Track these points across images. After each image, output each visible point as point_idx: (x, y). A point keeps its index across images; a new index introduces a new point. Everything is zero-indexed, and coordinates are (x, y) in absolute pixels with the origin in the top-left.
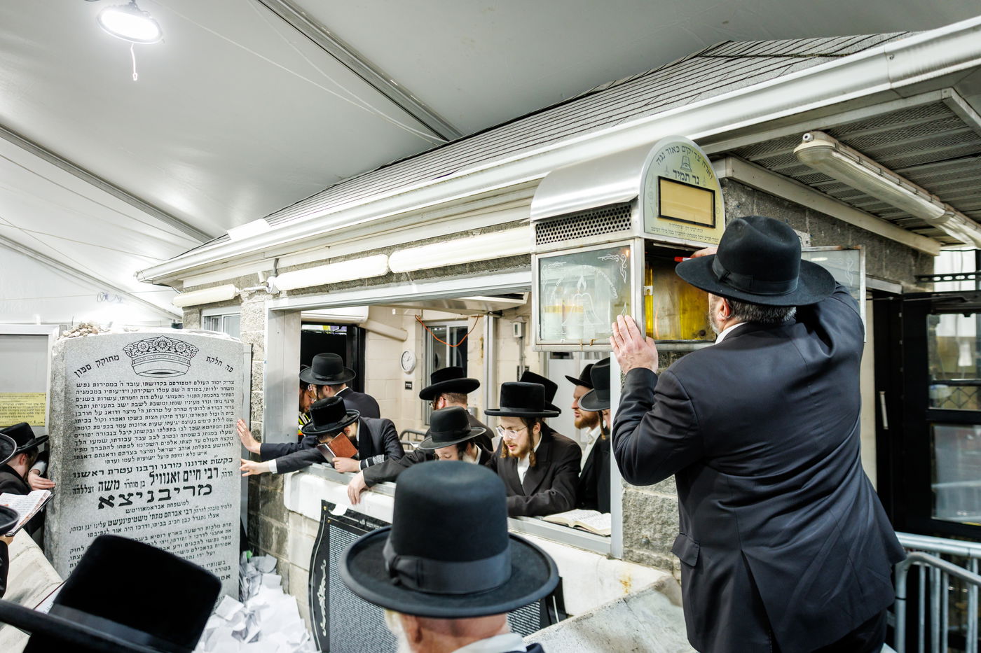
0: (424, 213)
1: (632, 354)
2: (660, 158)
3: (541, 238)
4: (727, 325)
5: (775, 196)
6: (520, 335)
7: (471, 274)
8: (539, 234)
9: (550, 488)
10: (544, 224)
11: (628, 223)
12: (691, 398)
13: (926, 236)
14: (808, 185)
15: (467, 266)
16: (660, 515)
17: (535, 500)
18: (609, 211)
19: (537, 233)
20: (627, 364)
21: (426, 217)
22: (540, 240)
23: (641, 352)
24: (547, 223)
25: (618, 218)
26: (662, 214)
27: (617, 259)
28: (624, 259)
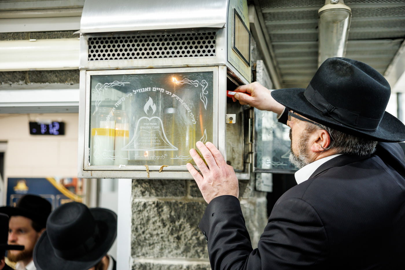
1: (220, 182)
4: (320, 156)
8: (92, 48)
10: (99, 39)
12: (324, 224)
18: (189, 35)
19: (90, 47)
20: (214, 191)
22: (94, 56)
23: (228, 179)
26: (235, 46)
27: (196, 85)
28: (205, 85)
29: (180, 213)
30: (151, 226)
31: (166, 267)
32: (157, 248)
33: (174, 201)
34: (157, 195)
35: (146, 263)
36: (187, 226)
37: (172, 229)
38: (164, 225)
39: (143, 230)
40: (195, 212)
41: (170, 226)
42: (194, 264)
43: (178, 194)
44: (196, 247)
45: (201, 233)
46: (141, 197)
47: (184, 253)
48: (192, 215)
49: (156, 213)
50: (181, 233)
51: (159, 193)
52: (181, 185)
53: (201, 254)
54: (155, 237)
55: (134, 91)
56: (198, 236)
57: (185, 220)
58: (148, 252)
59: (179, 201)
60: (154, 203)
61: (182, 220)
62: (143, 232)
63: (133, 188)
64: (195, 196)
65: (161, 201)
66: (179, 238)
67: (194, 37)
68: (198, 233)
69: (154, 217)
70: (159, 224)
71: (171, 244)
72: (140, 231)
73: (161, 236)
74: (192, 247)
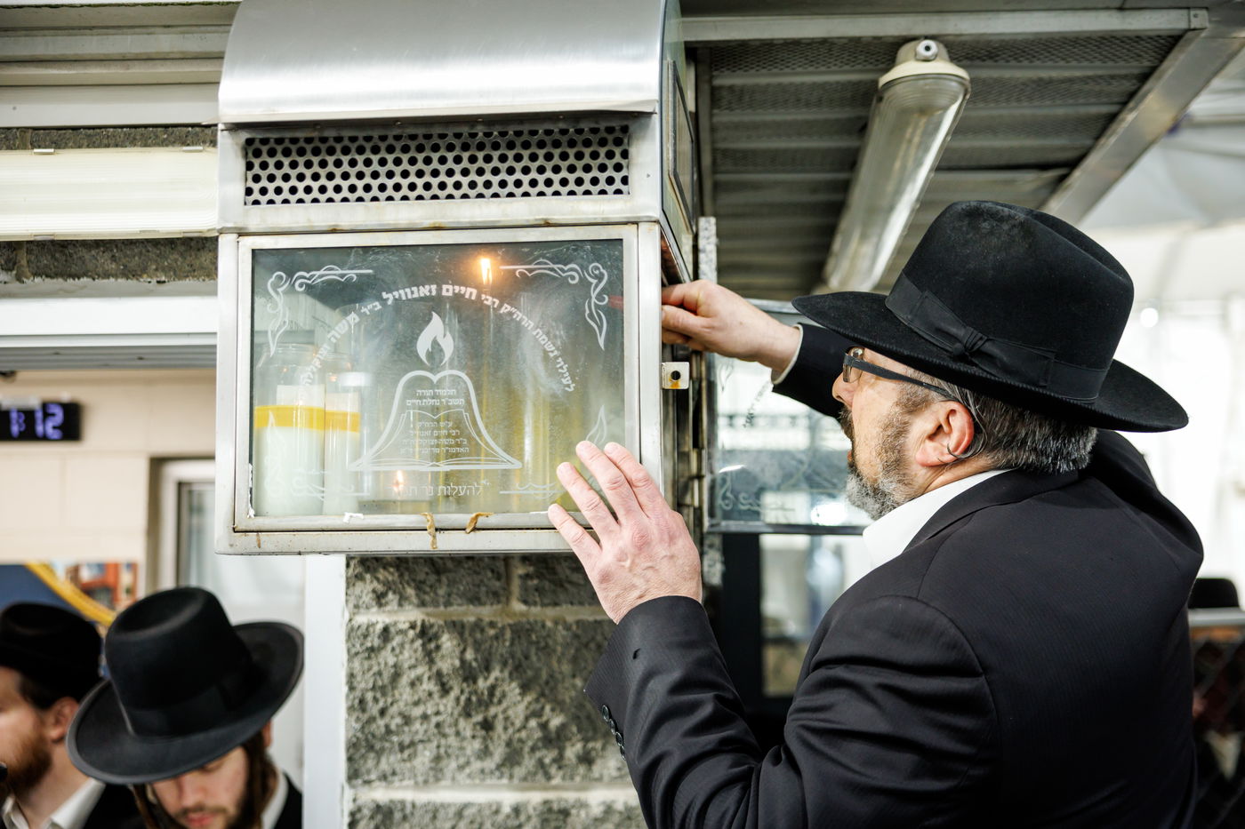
1: (651, 558)
8: (257, 170)
10: (279, 141)
12: (986, 670)
18: (548, 132)
19: (249, 166)
20: (634, 586)
22: (264, 191)
23: (674, 549)
26: (677, 168)
27: (573, 278)
28: (600, 278)
29: (490, 654)
30: (404, 694)
31: (452, 811)
32: (425, 756)
33: (472, 619)
34: (423, 604)
35: (392, 801)
36: (513, 689)
37: (469, 700)
38: (445, 690)
39: (381, 704)
40: (533, 650)
41: (462, 692)
42: (535, 798)
43: (484, 599)
44: (539, 749)
45: (553, 710)
46: (375, 609)
47: (504, 769)
48: (527, 657)
49: (420, 653)
50: (493, 710)
51: (427, 598)
52: (493, 571)
53: (553, 770)
54: (417, 726)
55: (385, 295)
56: (544, 719)
57: (506, 674)
58: (398, 768)
59: (487, 619)
60: (413, 626)
61: (495, 673)
62: (383, 712)
63: (350, 583)
64: (535, 604)
65: (432, 620)
66: (487, 726)
67: (564, 139)
68: (543, 708)
69: (412, 667)
70: (429, 685)
71: (465, 744)
72: (374, 710)
73: (434, 720)
74: (526, 749)
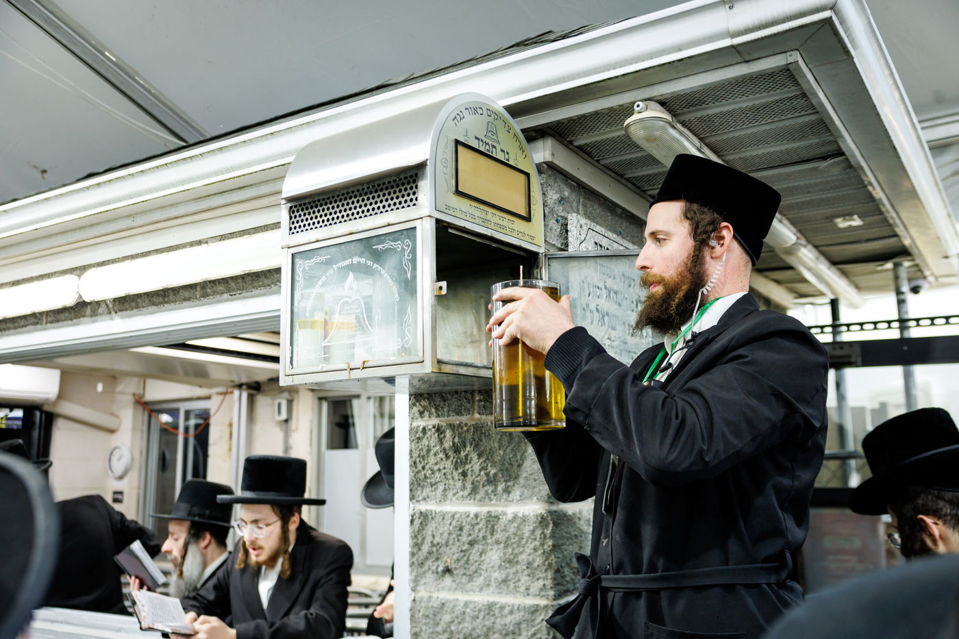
0: (137, 214)
2: (458, 118)
3: (296, 224)
5: (606, 199)
6: (284, 416)
7: (204, 300)
8: (293, 220)
9: (308, 607)
10: (300, 205)
11: (414, 197)
13: (778, 282)
14: (644, 191)
15: (198, 288)
16: (461, 626)
17: (284, 626)
18: (389, 182)
19: (291, 218)
21: (139, 221)
22: (295, 228)
24: (305, 204)
25: (400, 191)
26: (460, 189)
27: (399, 248)
28: (408, 246)
29: (465, 439)
30: (432, 460)
31: (450, 515)
32: (441, 487)
33: (458, 422)
34: (438, 416)
35: (427, 510)
36: (474, 456)
37: (457, 461)
38: (447, 457)
39: (422, 465)
40: (483, 436)
41: (454, 458)
42: (484, 510)
43: (463, 413)
44: (486, 485)
45: (491, 466)
46: (419, 419)
47: (471, 496)
48: (481, 441)
49: (437, 440)
50: (467, 467)
51: (440, 413)
52: (466, 399)
53: (492, 497)
54: (437, 475)
55: (334, 266)
56: (488, 471)
57: (472, 449)
58: (430, 494)
59: (464, 422)
60: (434, 427)
61: (468, 449)
62: (423, 468)
63: (411, 408)
64: (483, 414)
65: (442, 424)
66: (464, 474)
67: (395, 184)
68: (487, 465)
69: (434, 446)
70: (441, 455)
71: (456, 483)
72: (420, 466)
73: (443, 471)
74: (481, 486)
